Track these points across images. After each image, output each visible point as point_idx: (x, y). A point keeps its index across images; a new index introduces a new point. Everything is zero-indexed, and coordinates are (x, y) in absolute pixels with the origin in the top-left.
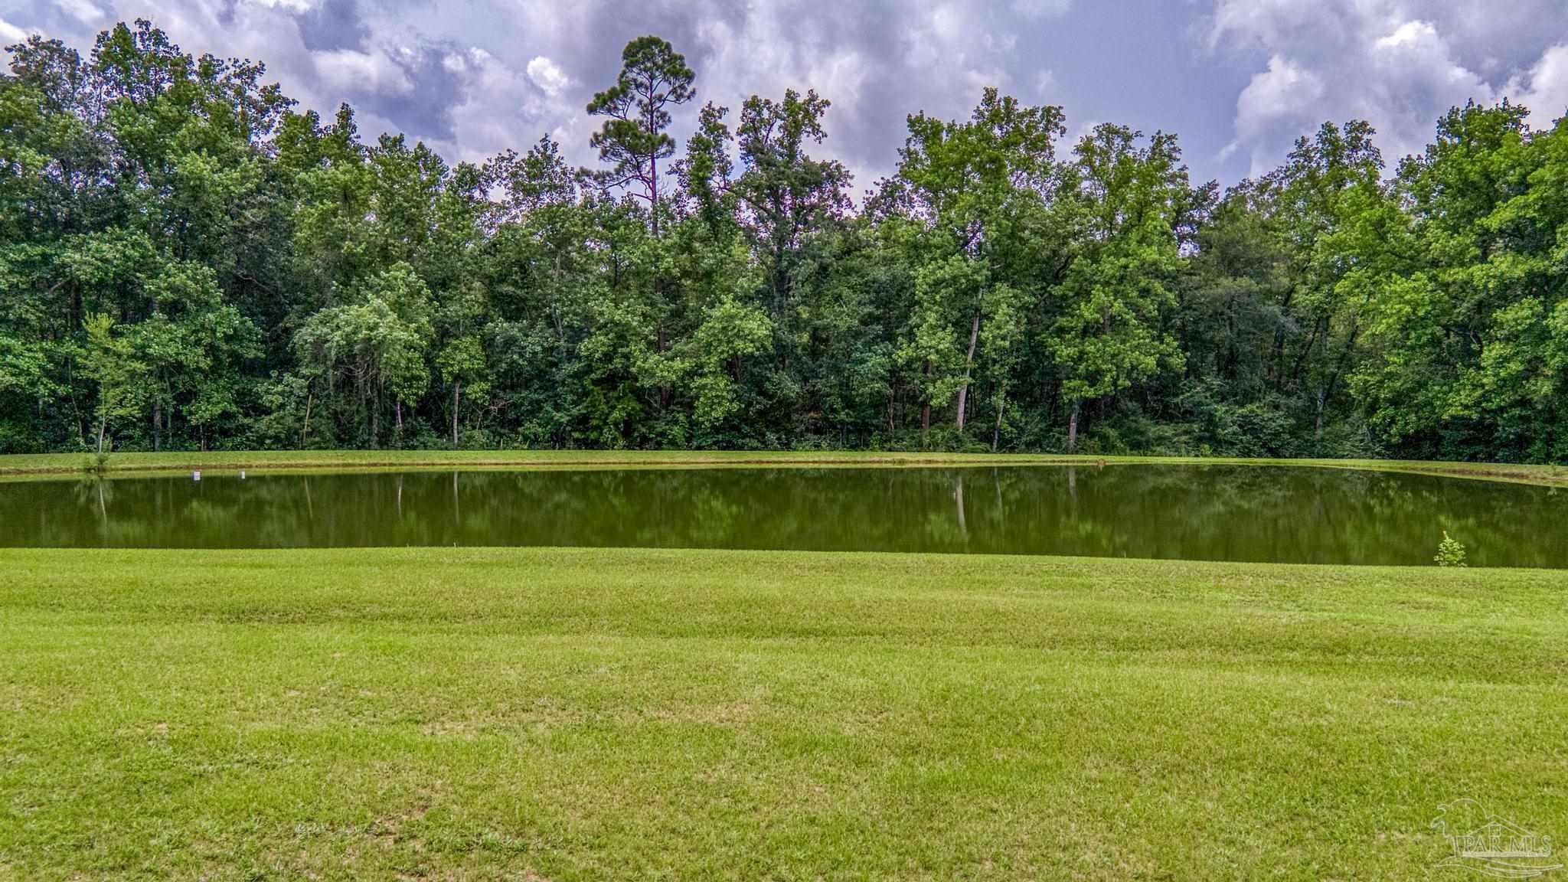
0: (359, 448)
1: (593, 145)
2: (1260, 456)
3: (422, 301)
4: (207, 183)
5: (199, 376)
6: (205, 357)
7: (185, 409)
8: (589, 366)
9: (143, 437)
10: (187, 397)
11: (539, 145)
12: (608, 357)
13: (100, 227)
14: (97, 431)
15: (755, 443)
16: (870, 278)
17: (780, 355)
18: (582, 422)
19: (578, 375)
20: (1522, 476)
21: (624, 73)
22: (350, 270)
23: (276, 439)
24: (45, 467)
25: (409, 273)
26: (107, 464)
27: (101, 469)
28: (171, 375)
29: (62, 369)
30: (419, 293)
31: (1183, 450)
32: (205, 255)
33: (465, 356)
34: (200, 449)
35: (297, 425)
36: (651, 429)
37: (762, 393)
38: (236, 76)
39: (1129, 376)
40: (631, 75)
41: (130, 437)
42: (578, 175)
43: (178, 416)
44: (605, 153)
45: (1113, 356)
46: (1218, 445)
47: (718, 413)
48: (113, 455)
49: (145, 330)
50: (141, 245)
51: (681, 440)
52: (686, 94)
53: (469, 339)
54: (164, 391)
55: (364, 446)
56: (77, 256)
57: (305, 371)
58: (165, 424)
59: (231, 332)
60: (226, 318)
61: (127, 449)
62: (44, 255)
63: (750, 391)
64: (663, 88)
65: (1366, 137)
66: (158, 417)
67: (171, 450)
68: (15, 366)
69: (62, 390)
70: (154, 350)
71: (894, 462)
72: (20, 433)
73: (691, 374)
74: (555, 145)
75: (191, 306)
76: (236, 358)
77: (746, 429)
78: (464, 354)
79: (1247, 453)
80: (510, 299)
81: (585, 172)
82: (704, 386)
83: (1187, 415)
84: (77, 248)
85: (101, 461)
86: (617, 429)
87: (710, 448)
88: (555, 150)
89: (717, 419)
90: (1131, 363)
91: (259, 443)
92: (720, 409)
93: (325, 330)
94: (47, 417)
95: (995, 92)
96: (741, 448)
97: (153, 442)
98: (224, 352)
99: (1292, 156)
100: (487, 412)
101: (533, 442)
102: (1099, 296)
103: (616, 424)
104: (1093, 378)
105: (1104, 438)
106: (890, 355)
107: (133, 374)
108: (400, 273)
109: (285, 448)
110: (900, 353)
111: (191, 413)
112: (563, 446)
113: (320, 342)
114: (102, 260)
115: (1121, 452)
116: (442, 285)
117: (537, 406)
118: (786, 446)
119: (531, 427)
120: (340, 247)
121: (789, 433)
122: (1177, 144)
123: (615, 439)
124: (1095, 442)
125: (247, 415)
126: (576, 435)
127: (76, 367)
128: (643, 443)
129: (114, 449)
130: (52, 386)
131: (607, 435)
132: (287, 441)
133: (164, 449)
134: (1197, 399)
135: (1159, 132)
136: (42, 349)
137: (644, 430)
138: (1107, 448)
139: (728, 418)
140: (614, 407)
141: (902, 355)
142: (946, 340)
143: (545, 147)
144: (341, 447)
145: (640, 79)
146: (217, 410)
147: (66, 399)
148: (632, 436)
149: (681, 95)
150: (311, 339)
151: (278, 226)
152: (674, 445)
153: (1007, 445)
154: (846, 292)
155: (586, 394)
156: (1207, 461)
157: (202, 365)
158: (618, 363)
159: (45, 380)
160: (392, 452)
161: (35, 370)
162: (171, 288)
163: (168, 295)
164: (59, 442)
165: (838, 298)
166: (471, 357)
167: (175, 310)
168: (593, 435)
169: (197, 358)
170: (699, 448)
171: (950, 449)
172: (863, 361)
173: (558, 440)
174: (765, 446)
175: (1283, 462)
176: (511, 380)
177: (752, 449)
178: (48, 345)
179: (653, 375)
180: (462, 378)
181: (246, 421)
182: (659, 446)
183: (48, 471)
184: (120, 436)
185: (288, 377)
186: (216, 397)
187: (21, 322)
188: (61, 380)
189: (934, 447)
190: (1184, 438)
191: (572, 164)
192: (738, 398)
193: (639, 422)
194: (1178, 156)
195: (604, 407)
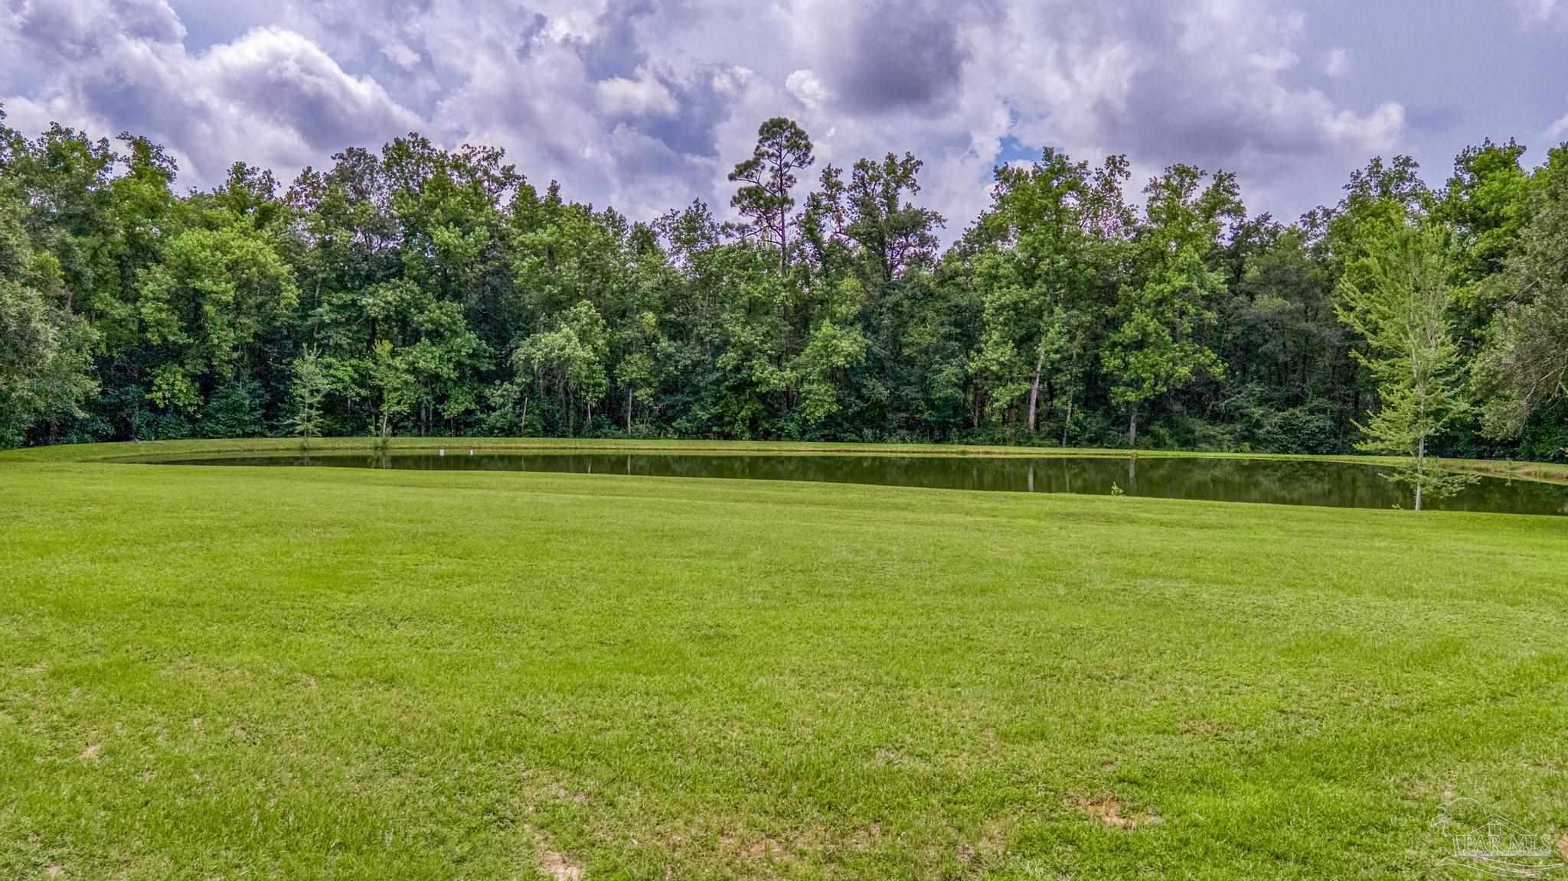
0: (559, 437)
1: (732, 205)
2: (1296, 453)
3: (597, 329)
4: (451, 248)
5: (450, 384)
6: (454, 370)
7: (440, 407)
8: (725, 375)
9: (413, 427)
10: (442, 399)
11: (692, 206)
12: (737, 369)
13: (387, 278)
14: (383, 422)
15: (854, 436)
16: (953, 303)
17: (877, 367)
18: (719, 418)
19: (717, 383)
20: (1487, 470)
21: (758, 147)
22: (555, 305)
23: (502, 430)
24: (349, 445)
25: (590, 308)
26: (389, 445)
27: (384, 448)
28: (432, 383)
29: (362, 379)
30: (597, 321)
31: (1225, 447)
32: (457, 296)
33: (635, 368)
34: (451, 436)
35: (517, 420)
36: (773, 425)
37: (860, 397)
38: (484, 159)
39: (1166, 383)
40: (764, 149)
41: (405, 427)
42: (723, 229)
43: (436, 413)
44: (743, 210)
45: (1153, 366)
46: (1257, 444)
47: (820, 413)
48: (392, 439)
49: (415, 351)
50: (412, 291)
51: (795, 434)
52: (807, 160)
53: (638, 356)
54: (427, 394)
55: (563, 435)
56: (371, 301)
57: (518, 380)
58: (428, 418)
59: (471, 351)
60: (468, 341)
61: (403, 435)
62: (353, 300)
63: (849, 395)
64: (789, 158)
65: (1410, 170)
66: (423, 413)
67: (432, 435)
68: (334, 376)
69: (364, 392)
70: (421, 364)
71: (957, 453)
72: (336, 423)
73: (802, 380)
74: (704, 206)
75: (448, 334)
76: (476, 371)
77: (846, 425)
78: (636, 366)
79: (1286, 450)
80: (673, 324)
81: (727, 225)
82: (810, 392)
83: (1228, 417)
84: (372, 294)
85: (384, 442)
86: (744, 425)
87: (818, 440)
88: (704, 209)
89: (819, 418)
90: (1166, 372)
91: (490, 432)
92: (822, 410)
93: (534, 350)
94: (353, 412)
95: (1052, 150)
96: (842, 441)
97: (420, 430)
98: (467, 365)
99: (1347, 187)
100: (651, 411)
101: (683, 434)
102: (1138, 316)
103: (743, 420)
104: (1136, 383)
105: (1155, 435)
106: (962, 367)
107: (406, 383)
108: (584, 308)
109: (507, 436)
110: (971, 364)
111: (444, 411)
112: (705, 438)
113: (528, 360)
114: (386, 303)
115: (1171, 448)
116: (617, 315)
117: (686, 408)
118: (879, 439)
119: (681, 423)
120: (543, 290)
121: (883, 429)
122: (1237, 181)
123: (743, 432)
124: (1147, 439)
125: (482, 412)
126: (715, 429)
127: (371, 378)
128: (767, 436)
129: (394, 435)
130: (358, 390)
131: (738, 428)
132: (509, 431)
133: (427, 436)
134: (1239, 403)
135: (1220, 171)
136: (351, 365)
137: (767, 426)
138: (1158, 444)
139: (830, 416)
140: (742, 408)
141: (972, 367)
142: (1007, 352)
143: (697, 207)
144: (547, 436)
145: (771, 151)
146: (462, 408)
147: (364, 399)
148: (756, 430)
149: (803, 162)
150: (523, 357)
151: (504, 271)
152: (790, 437)
153: (1073, 441)
154: (930, 314)
155: (722, 398)
156: (1246, 456)
157: (452, 376)
158: (745, 373)
159: (353, 386)
160: (583, 440)
161: (347, 378)
162: (431, 321)
163: (429, 326)
164: (361, 430)
165: (924, 320)
166: (639, 368)
167: (436, 335)
168: (727, 429)
169: (448, 371)
170: (810, 440)
171: (1019, 444)
172: (941, 371)
173: (702, 432)
174: (862, 439)
175: (1317, 458)
176: (670, 387)
177: (854, 441)
178: (354, 362)
179: (768, 384)
180: (632, 385)
181: (482, 416)
182: (779, 438)
183: (352, 448)
184: (398, 426)
185: (507, 385)
186: (461, 399)
187: (338, 346)
188: (362, 385)
189: (1004, 442)
190: (1228, 437)
191: (719, 220)
192: (839, 401)
193: (764, 418)
194: (1236, 190)
195: (735, 408)
